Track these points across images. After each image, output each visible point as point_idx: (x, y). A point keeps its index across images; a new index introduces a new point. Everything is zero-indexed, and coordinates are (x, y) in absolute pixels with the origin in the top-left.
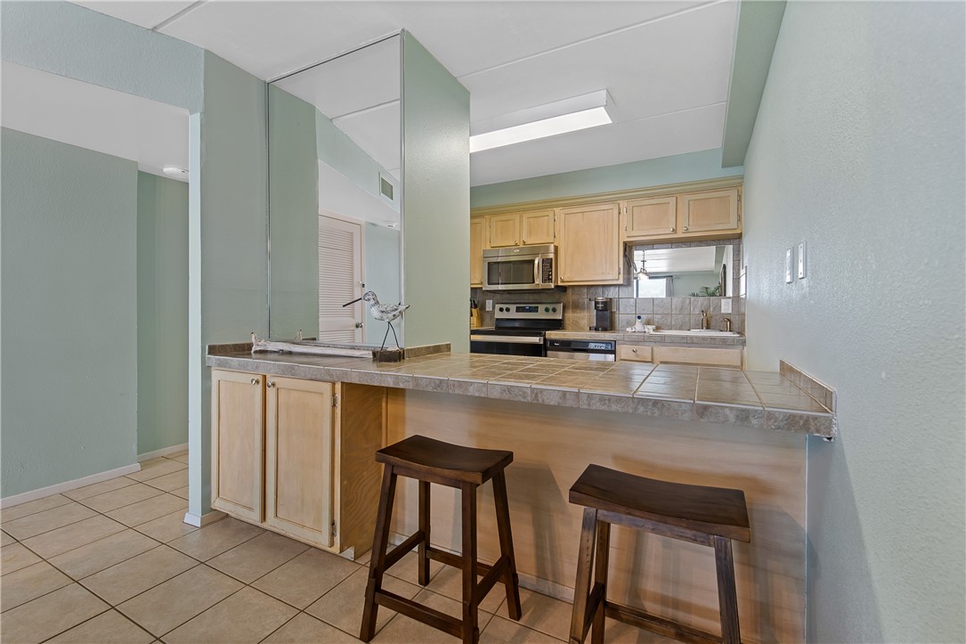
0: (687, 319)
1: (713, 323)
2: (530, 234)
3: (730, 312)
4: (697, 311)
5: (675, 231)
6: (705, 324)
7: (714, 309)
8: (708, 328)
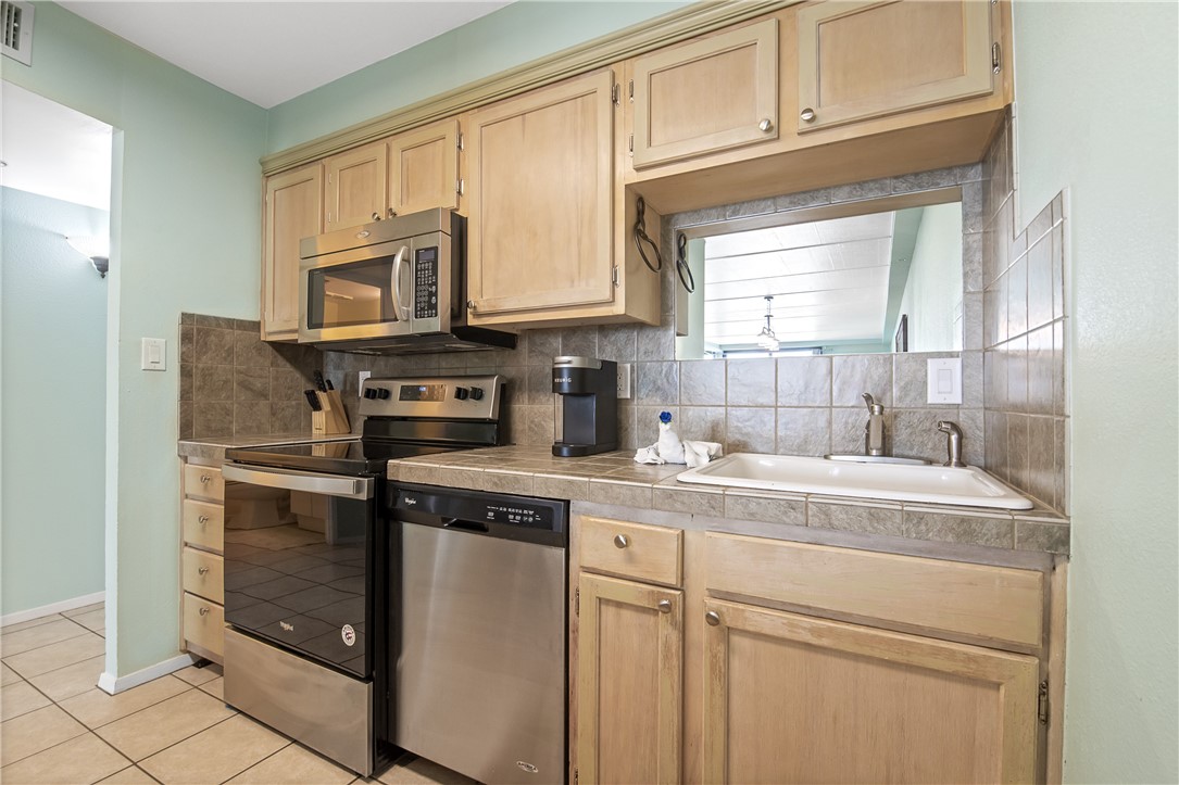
0: (822, 422)
1: (901, 436)
2: (407, 191)
3: (958, 400)
4: (852, 397)
5: (774, 131)
6: (876, 441)
7: (905, 389)
8: (886, 452)
